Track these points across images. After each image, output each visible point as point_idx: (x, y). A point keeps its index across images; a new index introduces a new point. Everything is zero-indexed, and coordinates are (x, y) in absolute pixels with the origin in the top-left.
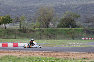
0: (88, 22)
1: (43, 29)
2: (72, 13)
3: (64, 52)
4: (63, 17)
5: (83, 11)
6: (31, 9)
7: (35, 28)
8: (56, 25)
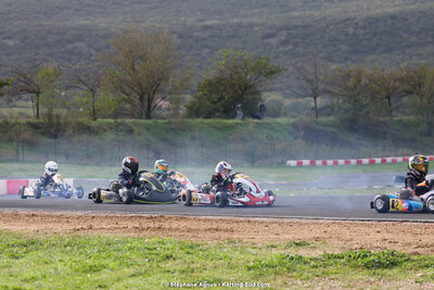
0: (310, 92)
1: (129, 121)
2: (246, 57)
3: (216, 218)
4: (210, 74)
5: (290, 47)
6: (79, 38)
7: (95, 119)
8: (182, 107)
